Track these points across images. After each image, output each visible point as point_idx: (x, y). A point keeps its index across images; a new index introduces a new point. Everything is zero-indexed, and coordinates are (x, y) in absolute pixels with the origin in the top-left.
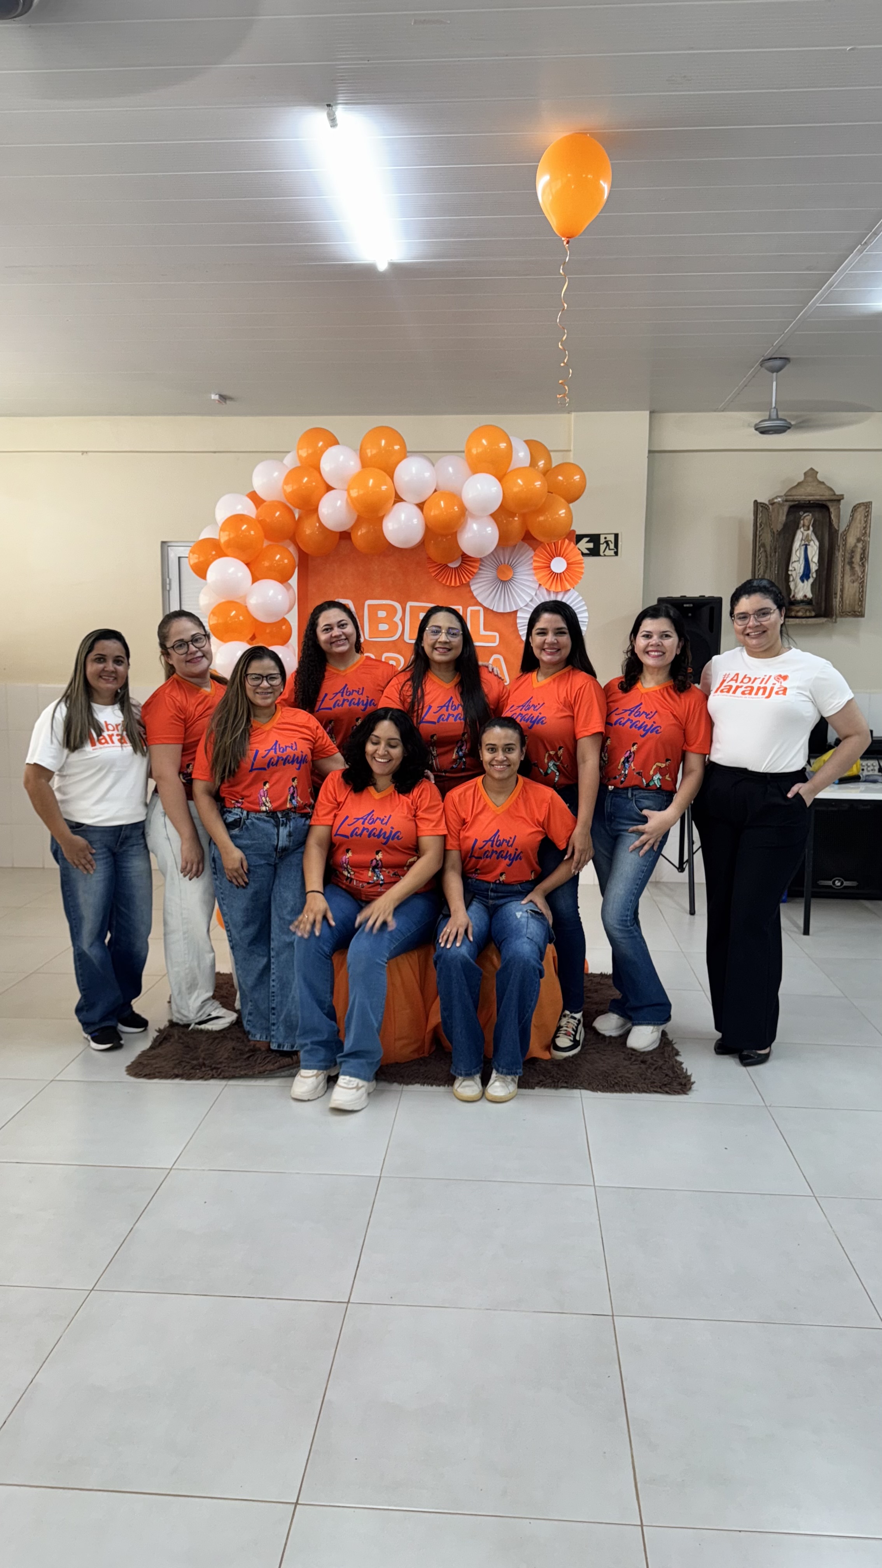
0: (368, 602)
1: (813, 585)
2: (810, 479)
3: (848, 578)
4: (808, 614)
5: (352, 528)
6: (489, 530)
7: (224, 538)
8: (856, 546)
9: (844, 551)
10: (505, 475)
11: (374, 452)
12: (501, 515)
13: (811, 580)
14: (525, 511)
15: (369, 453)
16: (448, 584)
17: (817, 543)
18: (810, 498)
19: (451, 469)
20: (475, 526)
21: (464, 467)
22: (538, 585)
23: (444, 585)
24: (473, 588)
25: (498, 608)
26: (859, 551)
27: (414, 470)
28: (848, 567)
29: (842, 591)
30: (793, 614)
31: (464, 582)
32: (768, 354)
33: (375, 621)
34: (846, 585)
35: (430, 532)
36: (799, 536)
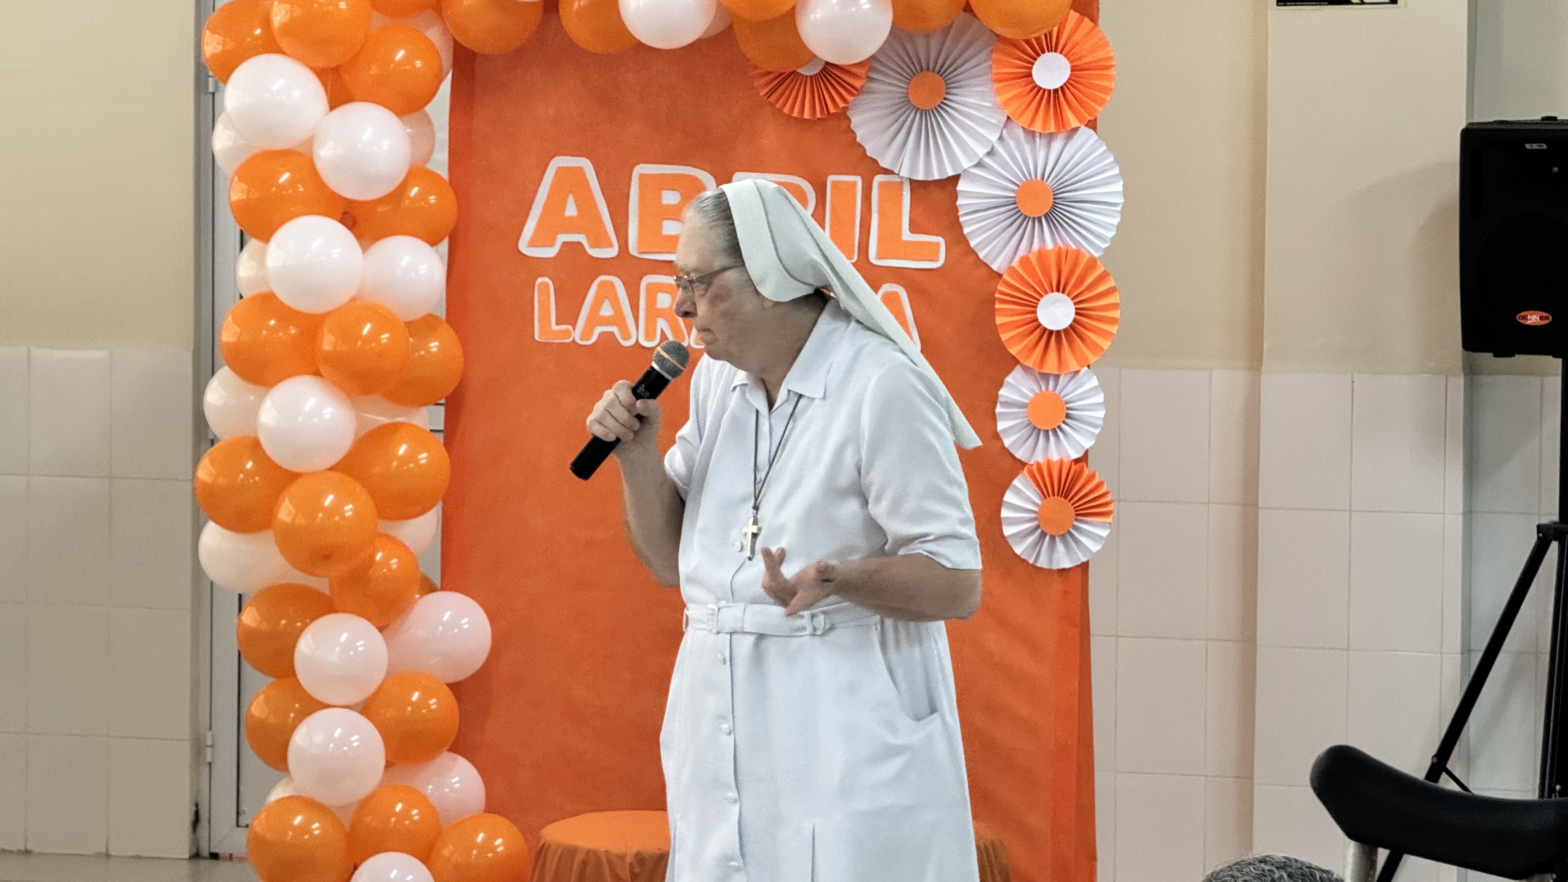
7: (280, 15)
16: (795, 114)
22: (1005, 119)
23: (789, 117)
24: (851, 126)
31: (832, 110)
35: (731, 15)
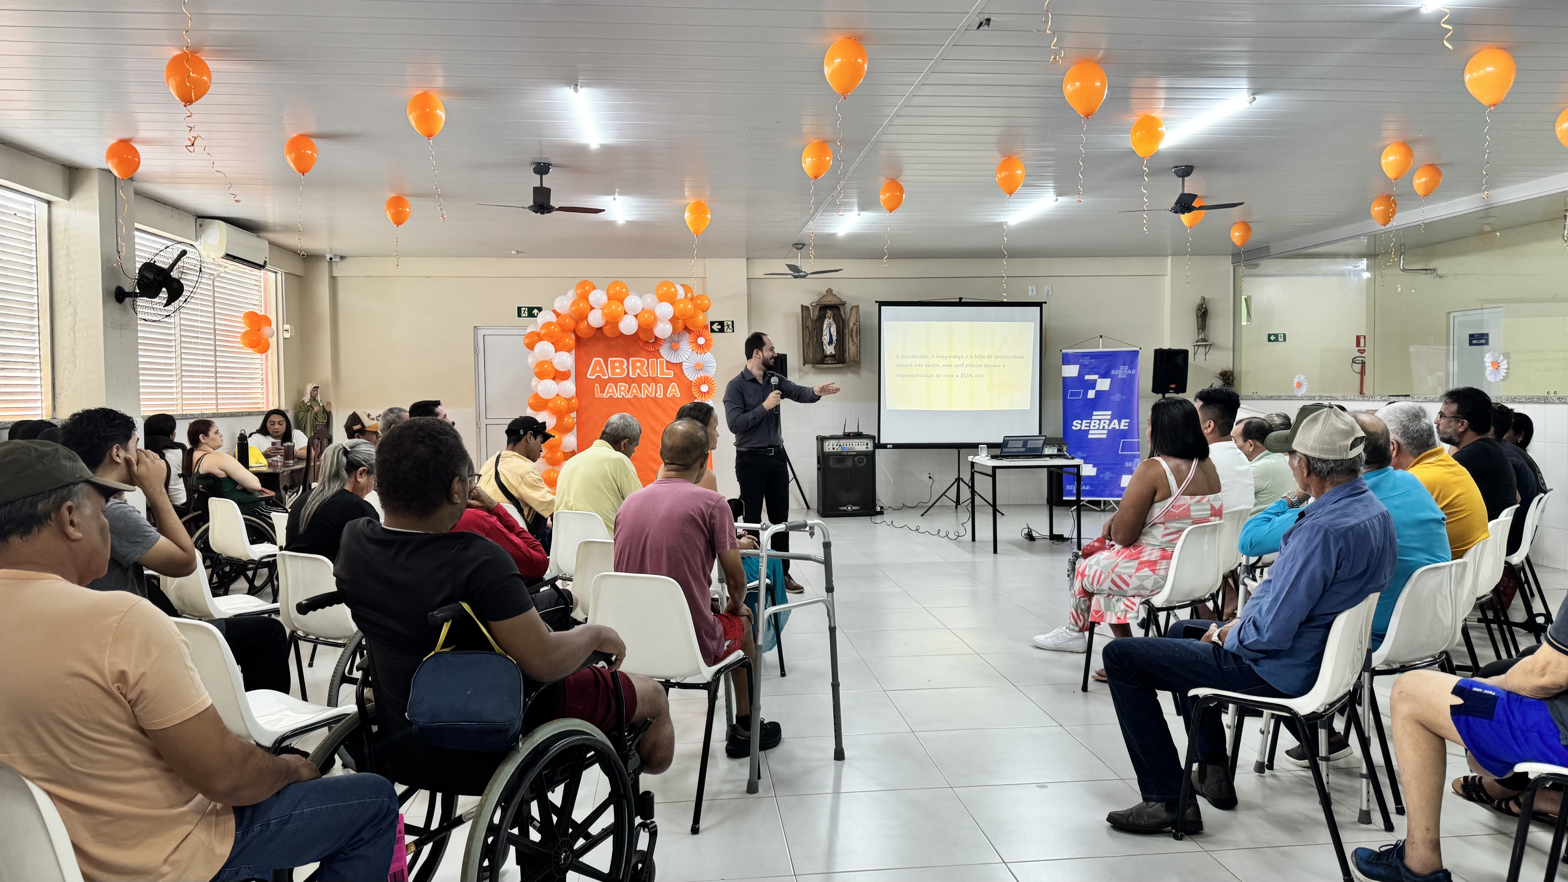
0: (610, 359)
1: (835, 347)
2: (829, 294)
3: (851, 344)
4: (833, 362)
5: (604, 325)
6: (668, 326)
7: (543, 332)
8: (853, 327)
9: (848, 329)
10: (674, 302)
11: (614, 292)
12: (673, 320)
13: (834, 345)
14: (684, 318)
15: (611, 292)
16: (649, 349)
17: (835, 326)
18: (830, 303)
19: (649, 300)
20: (661, 325)
21: (655, 298)
22: (691, 350)
23: (647, 351)
24: (661, 352)
25: (673, 360)
26: (855, 330)
27: (633, 301)
28: (850, 338)
29: (849, 350)
30: (825, 362)
31: (657, 348)
32: (794, 243)
33: (614, 368)
34: (850, 347)
35: (640, 327)
36: (826, 322)
